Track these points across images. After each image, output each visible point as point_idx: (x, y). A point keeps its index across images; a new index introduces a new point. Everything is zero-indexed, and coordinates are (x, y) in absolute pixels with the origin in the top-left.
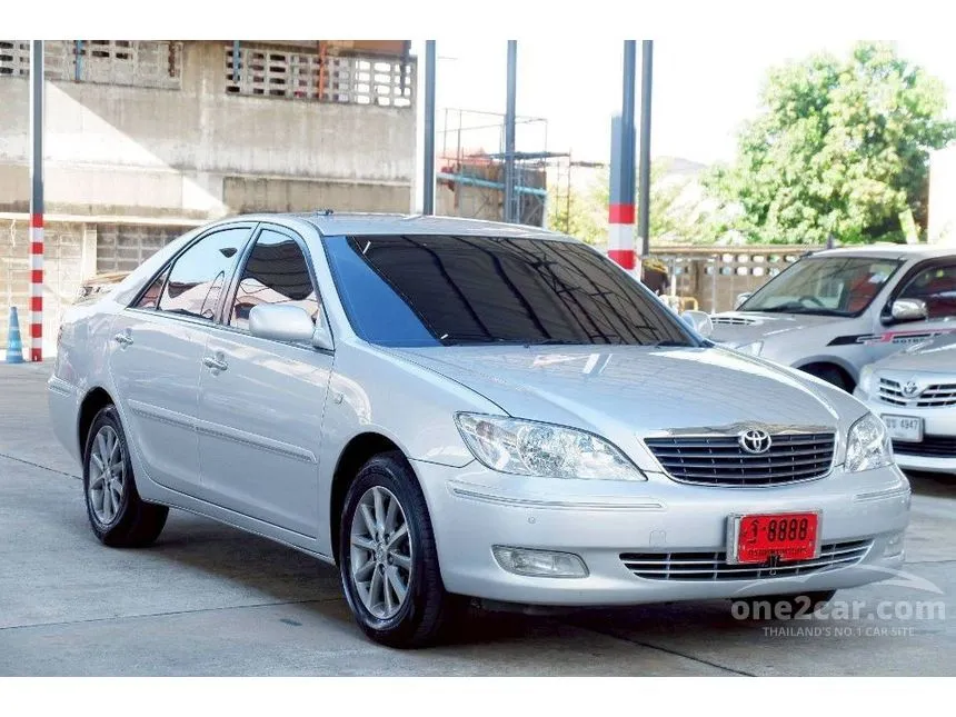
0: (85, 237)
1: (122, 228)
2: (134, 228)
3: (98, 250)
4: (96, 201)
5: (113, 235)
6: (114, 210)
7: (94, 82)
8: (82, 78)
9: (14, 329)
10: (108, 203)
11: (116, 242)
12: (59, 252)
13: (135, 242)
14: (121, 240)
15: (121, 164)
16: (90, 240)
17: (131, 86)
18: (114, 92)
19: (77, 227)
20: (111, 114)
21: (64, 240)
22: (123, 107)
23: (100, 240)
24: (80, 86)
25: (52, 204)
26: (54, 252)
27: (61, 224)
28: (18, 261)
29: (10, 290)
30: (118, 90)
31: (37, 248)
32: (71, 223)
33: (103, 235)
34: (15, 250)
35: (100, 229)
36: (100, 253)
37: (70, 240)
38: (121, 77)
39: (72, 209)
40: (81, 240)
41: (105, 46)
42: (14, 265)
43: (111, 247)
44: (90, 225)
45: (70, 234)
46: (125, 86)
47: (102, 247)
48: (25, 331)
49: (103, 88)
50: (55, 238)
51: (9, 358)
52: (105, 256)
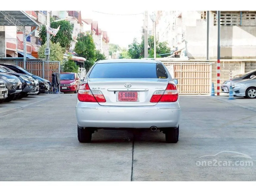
0: (242, 64)
1: (252, 62)
2: (255, 62)
4: (245, 56)
5: (249, 64)
6: (250, 58)
7: (245, 26)
8: (242, 25)
9: (213, 88)
10: (248, 56)
11: (250, 66)
12: (235, 69)
13: (255, 66)
14: (251, 65)
15: (252, 46)
18: (250, 28)
19: (240, 62)
21: (237, 66)
22: (252, 31)
23: (246, 65)
24: (241, 27)
25: (234, 57)
27: (236, 62)
28: (225, 71)
29: (223, 78)
30: (252, 27)
32: (238, 61)
33: (247, 64)
34: (224, 68)
35: (246, 63)
36: (245, 68)
37: (238, 66)
38: (252, 24)
39: (239, 58)
40: (241, 66)
41: (248, 16)
42: (224, 72)
43: (249, 67)
44: (243, 62)
45: (239, 64)
46: (253, 26)
47: (246, 67)
49: (247, 27)
50: (234, 65)
51: (212, 95)
52: (247, 69)
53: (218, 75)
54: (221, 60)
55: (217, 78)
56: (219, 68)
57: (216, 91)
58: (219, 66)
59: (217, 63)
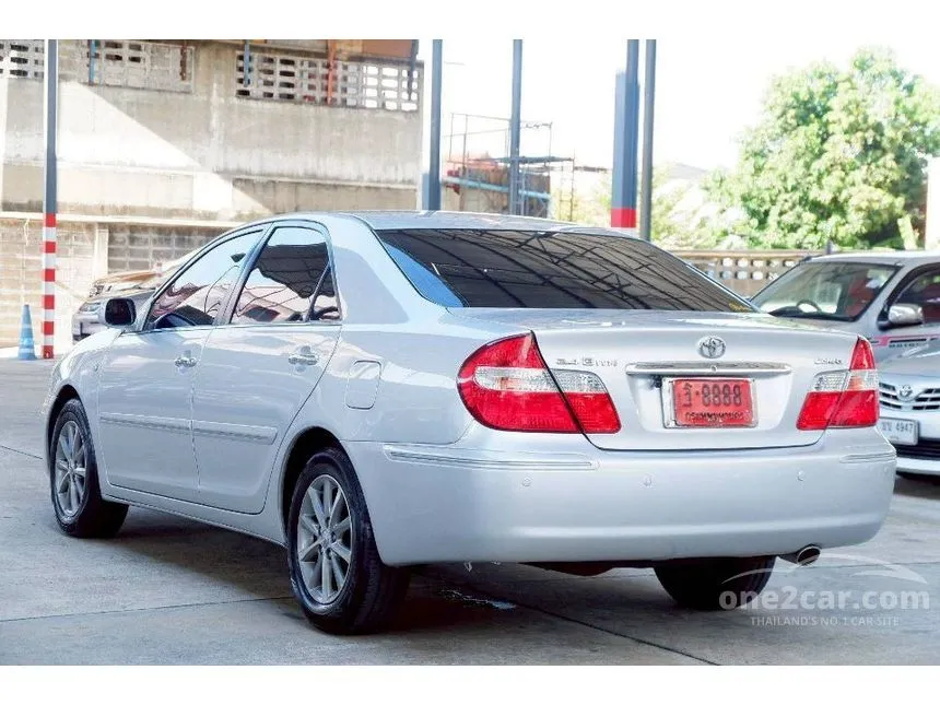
0: (97, 234)
1: (133, 228)
2: (145, 228)
3: (109, 249)
4: (108, 201)
5: (125, 235)
6: (125, 210)
7: (108, 85)
8: (96, 80)
9: (27, 326)
10: (119, 204)
11: (127, 242)
12: (71, 252)
13: (146, 242)
14: (132, 240)
15: (133, 165)
16: (101, 239)
17: (143, 89)
18: (127, 95)
19: (89, 226)
21: (77, 239)
22: (135, 108)
23: (111, 240)
24: (94, 89)
25: (65, 204)
26: (67, 252)
27: (73, 225)
28: (31, 257)
29: (23, 287)
30: (132, 93)
31: (50, 247)
32: (84, 223)
33: (115, 235)
34: (28, 248)
35: (112, 229)
36: (111, 252)
37: (83, 240)
38: (134, 81)
39: (84, 210)
40: (92, 240)
41: (118, 50)
42: (27, 262)
43: (122, 247)
44: (102, 225)
45: (83, 233)
46: (137, 89)
47: (113, 246)
48: (37, 329)
49: (116, 91)
50: (67, 238)
52: (116, 256)
53: (50, 275)
58: (52, 238)
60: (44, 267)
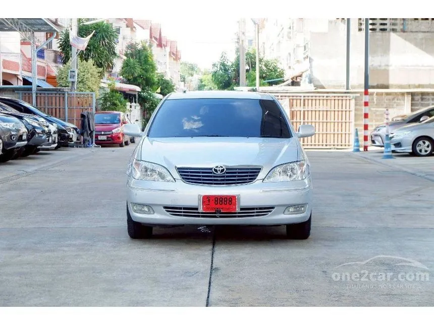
0: (406, 96)
1: (423, 94)
2: (428, 94)
3: (412, 104)
4: (412, 83)
5: (419, 97)
6: (419, 86)
7: (411, 32)
8: (406, 30)
9: (356, 138)
10: (417, 84)
11: (420, 100)
12: (395, 105)
13: (429, 100)
14: (422, 99)
15: (422, 66)
16: (408, 99)
17: (428, 32)
18: (420, 35)
19: (403, 94)
20: (419, 44)
21: (397, 100)
22: (424, 41)
23: (413, 99)
24: (405, 34)
25: (392, 85)
27: (396, 93)
28: (377, 109)
29: (374, 121)
30: (422, 34)
32: (400, 93)
33: (414, 97)
34: (376, 105)
35: (413, 95)
36: (412, 105)
37: (400, 100)
38: (423, 29)
39: (401, 87)
40: (404, 100)
42: (376, 111)
43: (418, 102)
44: (408, 93)
45: (400, 97)
46: (425, 32)
47: (413, 102)
49: (415, 34)
50: (393, 99)
51: (354, 149)
52: (415, 106)
53: (366, 116)
54: (370, 91)
55: (363, 122)
56: (366, 104)
57: (362, 142)
58: (367, 100)
59: (364, 96)
60: (364, 112)
